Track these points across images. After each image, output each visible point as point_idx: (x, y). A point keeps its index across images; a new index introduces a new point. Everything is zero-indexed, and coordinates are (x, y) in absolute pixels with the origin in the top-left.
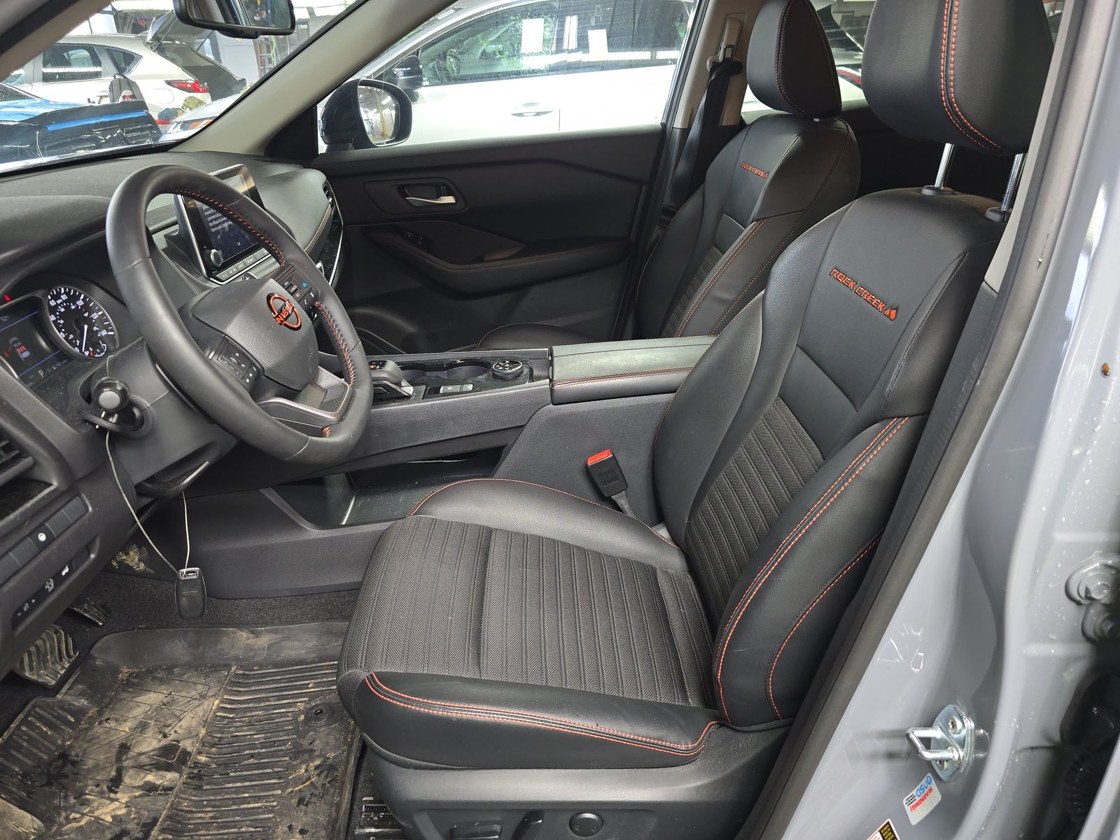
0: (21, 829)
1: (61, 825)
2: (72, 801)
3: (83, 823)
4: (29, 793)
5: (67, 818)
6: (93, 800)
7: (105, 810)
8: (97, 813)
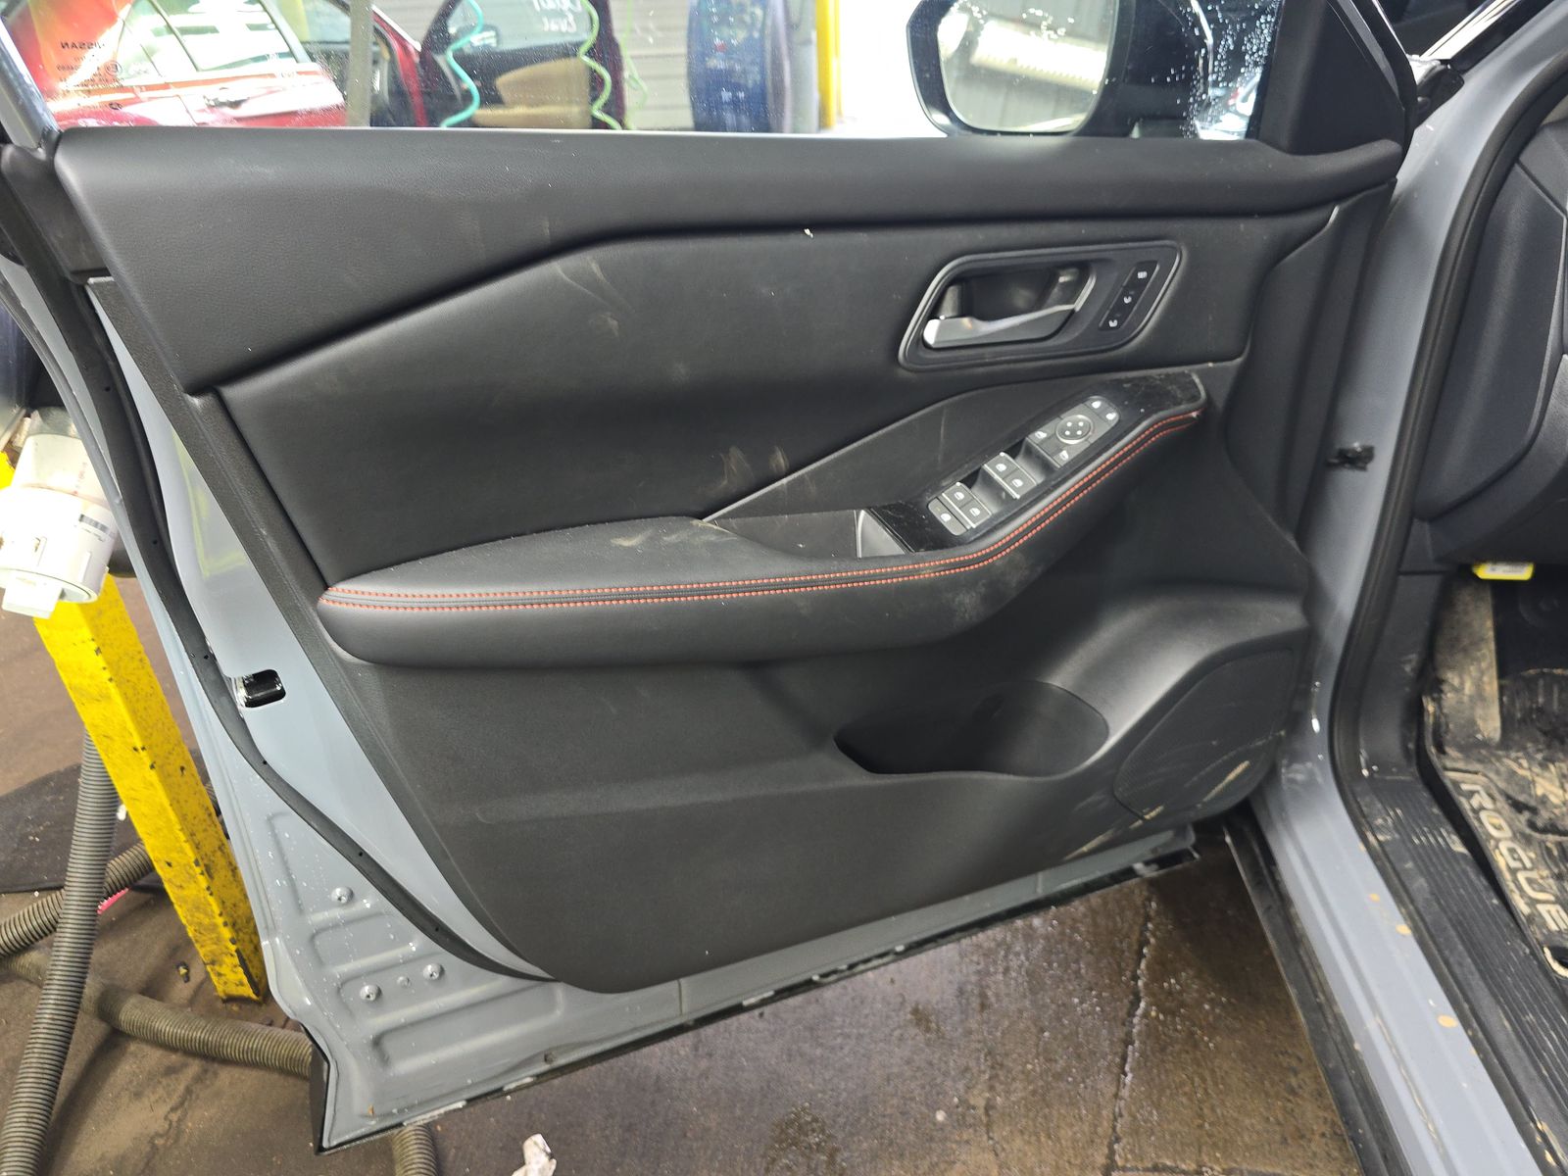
0: (1480, 722)
1: (1508, 757)
2: (1539, 756)
3: (1521, 772)
4: (1523, 721)
5: (1518, 758)
6: (1550, 772)
7: (1547, 785)
8: (1538, 780)
